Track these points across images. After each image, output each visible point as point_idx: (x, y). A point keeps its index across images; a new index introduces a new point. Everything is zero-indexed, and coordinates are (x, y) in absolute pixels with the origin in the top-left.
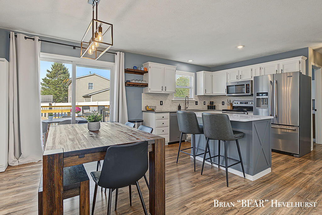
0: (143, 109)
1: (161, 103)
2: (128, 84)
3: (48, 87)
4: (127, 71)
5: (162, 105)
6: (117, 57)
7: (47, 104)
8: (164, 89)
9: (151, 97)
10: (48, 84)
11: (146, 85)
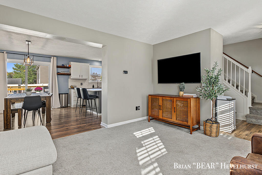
0: (69, 87)
1: (82, 84)
2: (59, 74)
3: (19, 72)
4: (58, 67)
5: (82, 85)
6: (52, 59)
7: (17, 85)
8: (81, 76)
9: (74, 80)
10: (19, 68)
11: (70, 75)
